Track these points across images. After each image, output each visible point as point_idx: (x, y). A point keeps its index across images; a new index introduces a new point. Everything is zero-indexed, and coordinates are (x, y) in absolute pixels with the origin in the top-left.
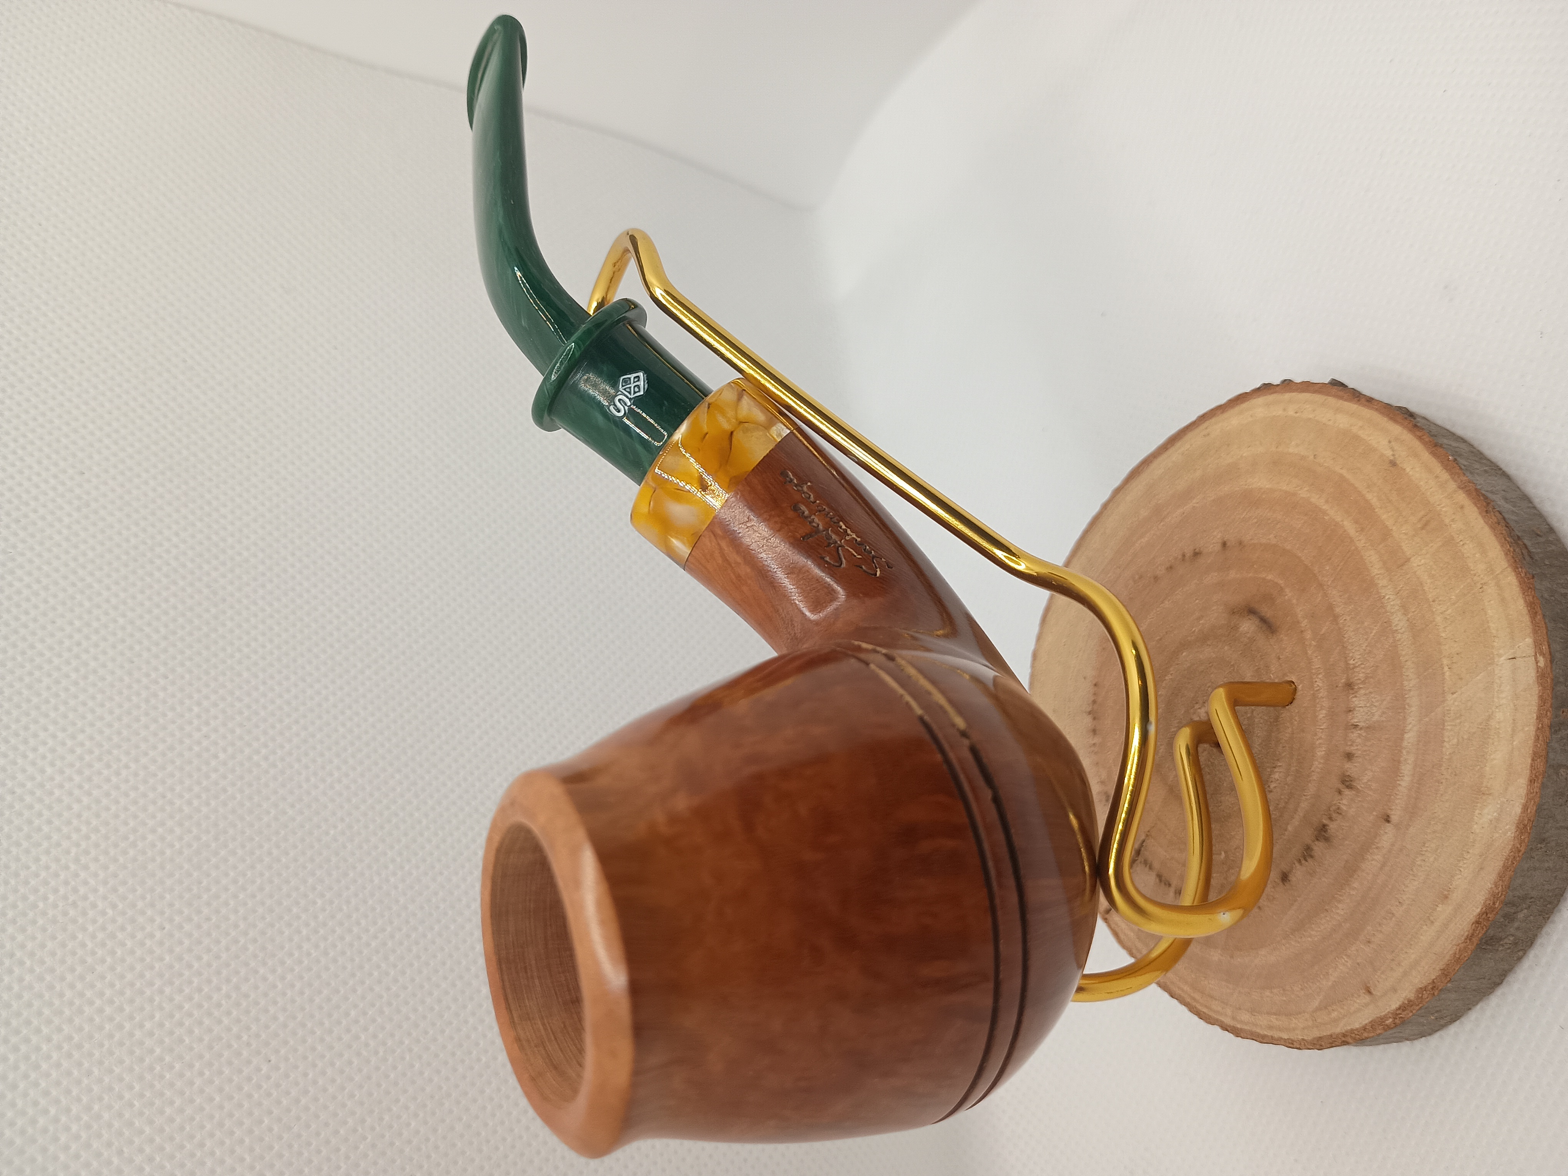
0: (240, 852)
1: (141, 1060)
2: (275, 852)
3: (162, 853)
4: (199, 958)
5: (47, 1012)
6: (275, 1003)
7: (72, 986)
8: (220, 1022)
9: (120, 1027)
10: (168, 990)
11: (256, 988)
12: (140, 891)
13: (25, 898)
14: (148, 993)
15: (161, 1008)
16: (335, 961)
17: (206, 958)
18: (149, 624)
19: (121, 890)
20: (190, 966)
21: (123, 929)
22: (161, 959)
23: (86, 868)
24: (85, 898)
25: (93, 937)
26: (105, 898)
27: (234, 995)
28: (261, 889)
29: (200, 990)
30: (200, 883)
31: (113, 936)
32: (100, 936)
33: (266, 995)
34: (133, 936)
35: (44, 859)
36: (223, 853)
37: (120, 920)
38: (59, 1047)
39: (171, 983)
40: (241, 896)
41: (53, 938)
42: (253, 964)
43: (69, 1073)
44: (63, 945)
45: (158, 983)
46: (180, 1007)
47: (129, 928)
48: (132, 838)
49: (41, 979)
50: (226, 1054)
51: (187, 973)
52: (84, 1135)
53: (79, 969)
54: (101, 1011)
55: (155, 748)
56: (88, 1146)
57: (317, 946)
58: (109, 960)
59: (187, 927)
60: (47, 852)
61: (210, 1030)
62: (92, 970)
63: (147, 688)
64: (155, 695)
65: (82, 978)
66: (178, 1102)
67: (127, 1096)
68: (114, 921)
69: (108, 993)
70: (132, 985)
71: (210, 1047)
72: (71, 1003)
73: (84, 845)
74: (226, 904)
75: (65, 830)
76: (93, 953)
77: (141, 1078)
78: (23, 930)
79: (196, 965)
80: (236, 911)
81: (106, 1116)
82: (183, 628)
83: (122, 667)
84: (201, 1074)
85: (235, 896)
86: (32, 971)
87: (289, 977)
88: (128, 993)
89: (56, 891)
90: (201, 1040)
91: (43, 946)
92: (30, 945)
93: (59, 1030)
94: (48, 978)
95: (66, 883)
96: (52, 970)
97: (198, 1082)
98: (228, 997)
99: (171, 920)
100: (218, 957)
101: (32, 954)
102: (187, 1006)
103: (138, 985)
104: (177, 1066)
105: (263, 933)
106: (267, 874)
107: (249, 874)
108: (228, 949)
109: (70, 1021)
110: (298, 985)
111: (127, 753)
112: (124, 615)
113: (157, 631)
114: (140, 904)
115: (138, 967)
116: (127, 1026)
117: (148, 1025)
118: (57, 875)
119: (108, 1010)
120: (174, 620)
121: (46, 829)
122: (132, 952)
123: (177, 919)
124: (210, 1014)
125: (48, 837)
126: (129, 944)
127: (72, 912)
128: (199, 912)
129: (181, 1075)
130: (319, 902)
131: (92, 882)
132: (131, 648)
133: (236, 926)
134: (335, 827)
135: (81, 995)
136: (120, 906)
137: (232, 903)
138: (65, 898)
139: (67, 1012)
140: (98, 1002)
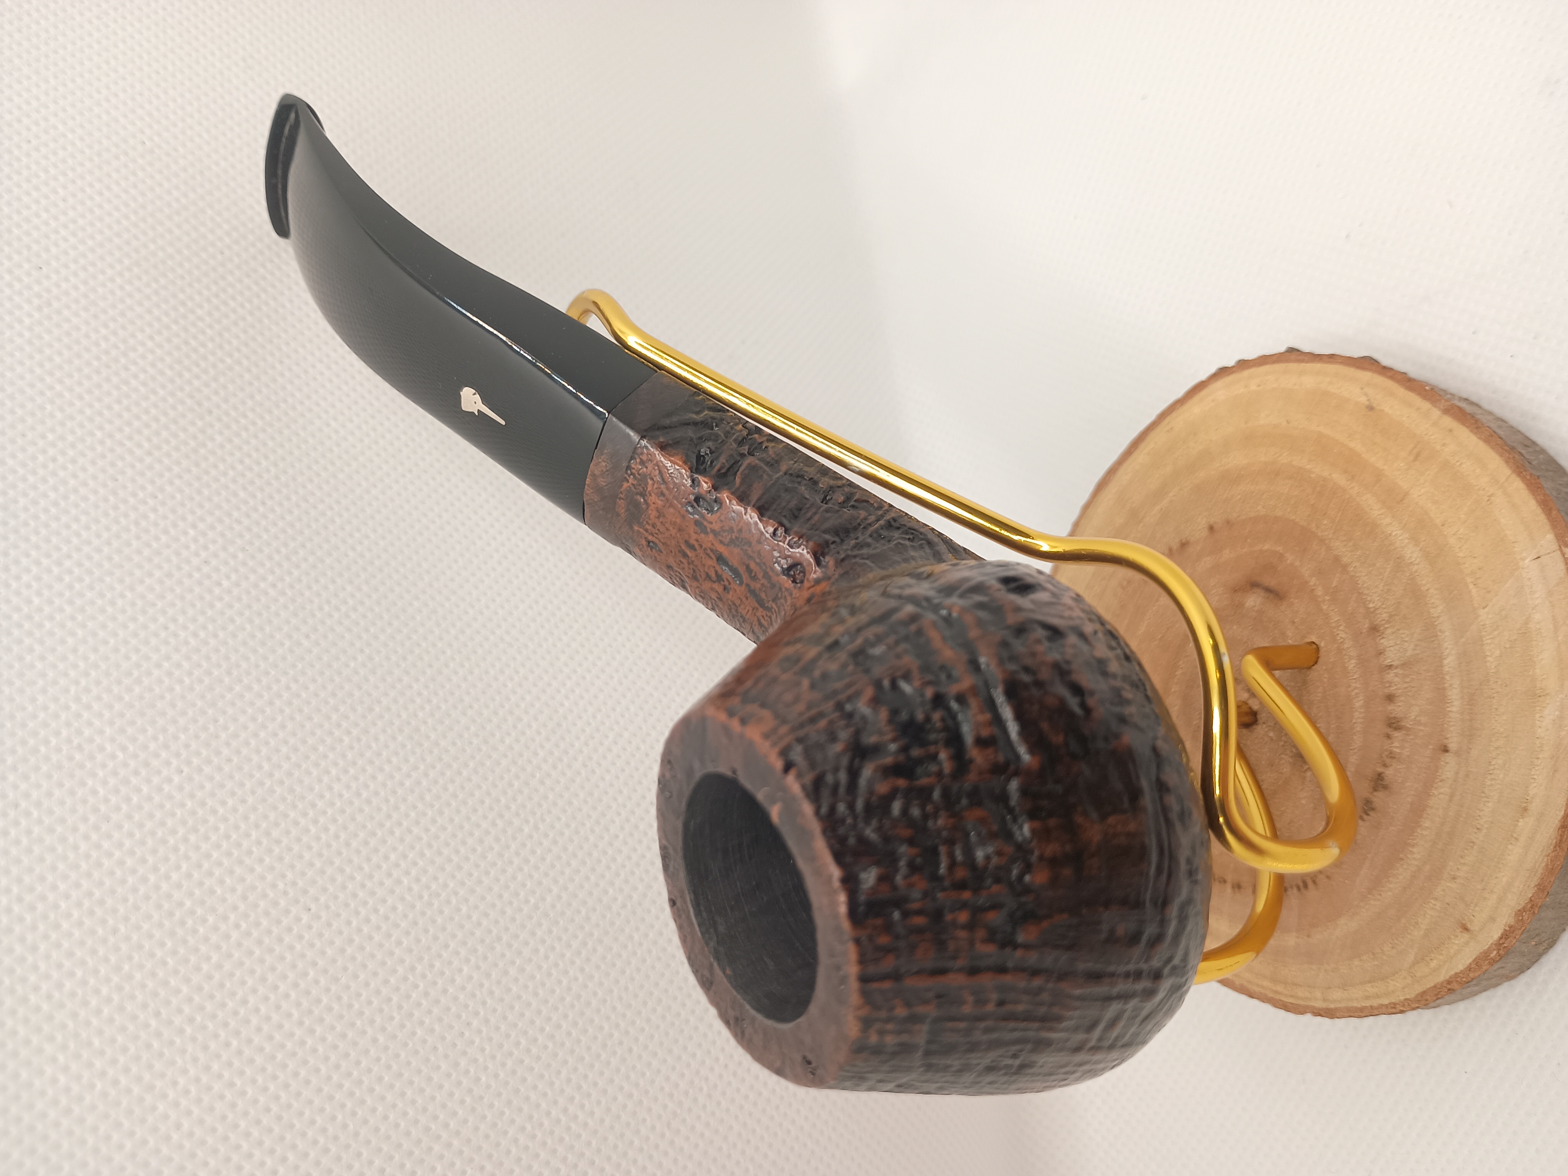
0: (256, 687)
1: (171, 914)
2: (294, 687)
3: (171, 690)
4: (223, 803)
5: (61, 866)
6: (310, 848)
7: (86, 837)
8: (252, 870)
9: (144, 880)
10: (193, 838)
11: (288, 832)
12: (150, 730)
13: (24, 742)
14: (172, 841)
15: (187, 858)
16: (368, 802)
17: (230, 802)
18: (130, 438)
19: (130, 730)
20: (214, 812)
21: (136, 773)
22: (183, 805)
23: (88, 707)
24: (91, 740)
25: (105, 783)
26: (113, 740)
27: (265, 841)
28: (283, 726)
29: (227, 837)
30: (216, 721)
31: (126, 781)
32: (112, 781)
33: (299, 840)
34: (148, 781)
35: (41, 699)
36: (238, 688)
37: (132, 764)
38: (79, 904)
39: (196, 831)
40: (262, 734)
41: (61, 785)
42: (282, 807)
43: (93, 932)
44: (72, 793)
45: (181, 831)
46: (208, 856)
47: (144, 772)
48: (136, 673)
49: (51, 830)
50: (262, 904)
51: (212, 819)
52: (116, 998)
53: (92, 819)
54: (121, 863)
55: (150, 574)
56: (121, 1009)
57: (348, 787)
58: (124, 807)
59: (207, 770)
60: (44, 691)
61: (242, 880)
62: (108, 819)
63: (135, 509)
64: (145, 517)
65: (96, 828)
66: (215, 958)
67: (159, 953)
68: (125, 765)
69: (127, 843)
70: (153, 833)
71: (244, 898)
72: (88, 856)
73: (83, 682)
74: (247, 743)
75: (61, 666)
76: (107, 801)
77: (172, 934)
78: (26, 777)
79: (221, 811)
80: (258, 752)
81: (138, 976)
82: (167, 442)
83: (105, 485)
84: (237, 926)
85: (256, 735)
86: (40, 822)
87: (322, 820)
88: (150, 842)
89: (57, 733)
90: (233, 890)
91: (49, 794)
92: (35, 794)
93: (78, 885)
94: (59, 829)
95: (68, 724)
96: (63, 821)
97: (235, 935)
98: (259, 843)
99: (189, 763)
100: (244, 801)
101: (38, 804)
102: (215, 855)
103: (160, 833)
104: (211, 919)
105: (290, 774)
106: (287, 711)
107: (268, 710)
108: (253, 792)
109: (89, 875)
110: (333, 829)
111: (121, 581)
112: (101, 428)
113: (140, 446)
114: (152, 746)
115: (158, 815)
116: (152, 878)
117: (175, 876)
118: (56, 716)
119: (129, 862)
120: (158, 434)
121: (39, 665)
122: (150, 798)
123: (195, 761)
124: (240, 862)
125: (43, 675)
126: (145, 789)
127: (78, 756)
128: (218, 753)
129: (216, 929)
130: (346, 740)
131: (97, 723)
132: (113, 464)
133: (260, 767)
134: (355, 659)
135: (98, 846)
136: (131, 748)
137: (253, 742)
138: (69, 741)
139: (84, 866)
140: (117, 854)
